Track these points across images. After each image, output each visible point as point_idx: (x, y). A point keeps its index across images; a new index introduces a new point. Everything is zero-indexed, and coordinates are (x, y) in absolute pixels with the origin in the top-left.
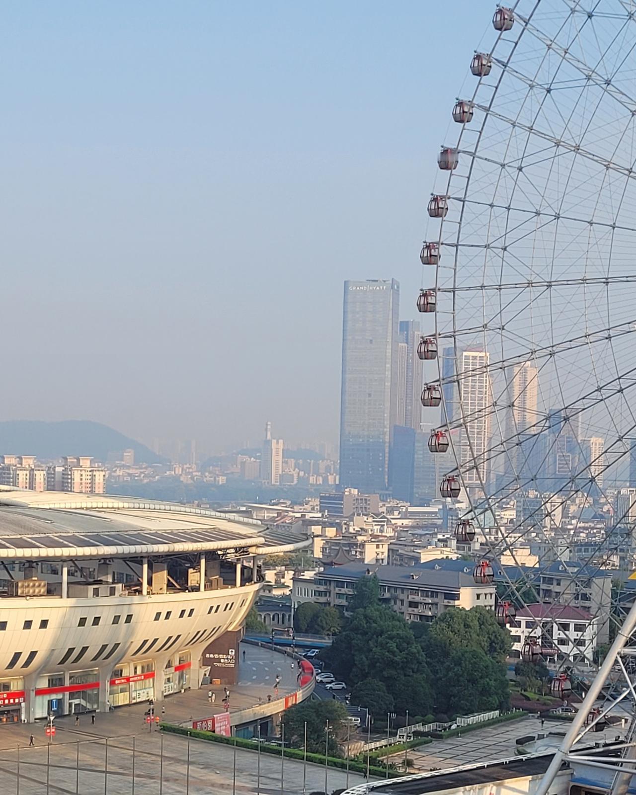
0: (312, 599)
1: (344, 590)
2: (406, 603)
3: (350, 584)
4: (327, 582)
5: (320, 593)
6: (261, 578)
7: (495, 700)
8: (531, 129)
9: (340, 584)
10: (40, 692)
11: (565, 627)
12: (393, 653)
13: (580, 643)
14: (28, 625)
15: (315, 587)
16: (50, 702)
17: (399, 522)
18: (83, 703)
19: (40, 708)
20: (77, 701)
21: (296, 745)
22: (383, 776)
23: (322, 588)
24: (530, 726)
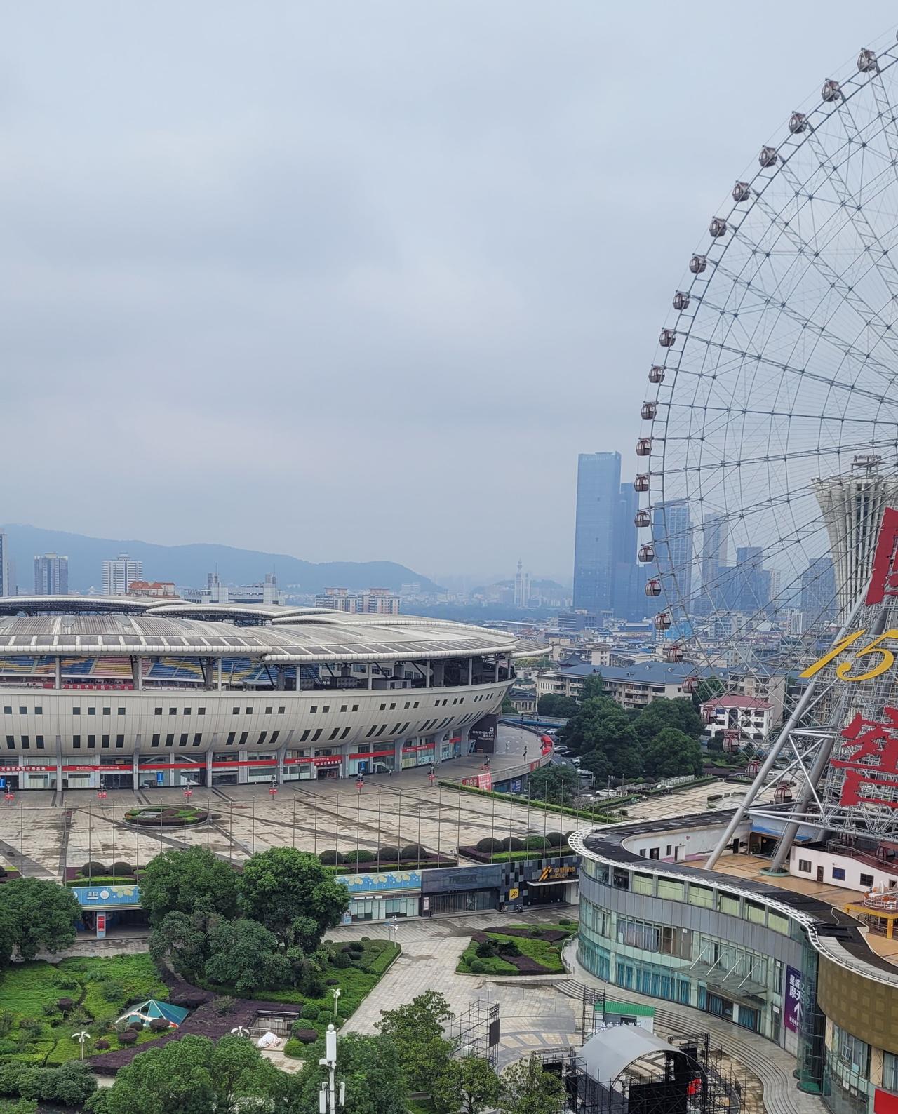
0: (551, 691)
1: (576, 685)
2: (623, 695)
3: (580, 681)
4: (563, 679)
5: (558, 687)
6: (514, 675)
7: (690, 767)
8: (722, 345)
9: (573, 680)
10: (353, 757)
11: (747, 713)
12: (613, 732)
13: (759, 725)
14: (344, 708)
15: (554, 683)
16: (360, 764)
17: (619, 634)
18: (383, 764)
19: (353, 767)
20: (379, 764)
21: (539, 798)
22: (604, 821)
23: (559, 683)
24: (720, 788)
